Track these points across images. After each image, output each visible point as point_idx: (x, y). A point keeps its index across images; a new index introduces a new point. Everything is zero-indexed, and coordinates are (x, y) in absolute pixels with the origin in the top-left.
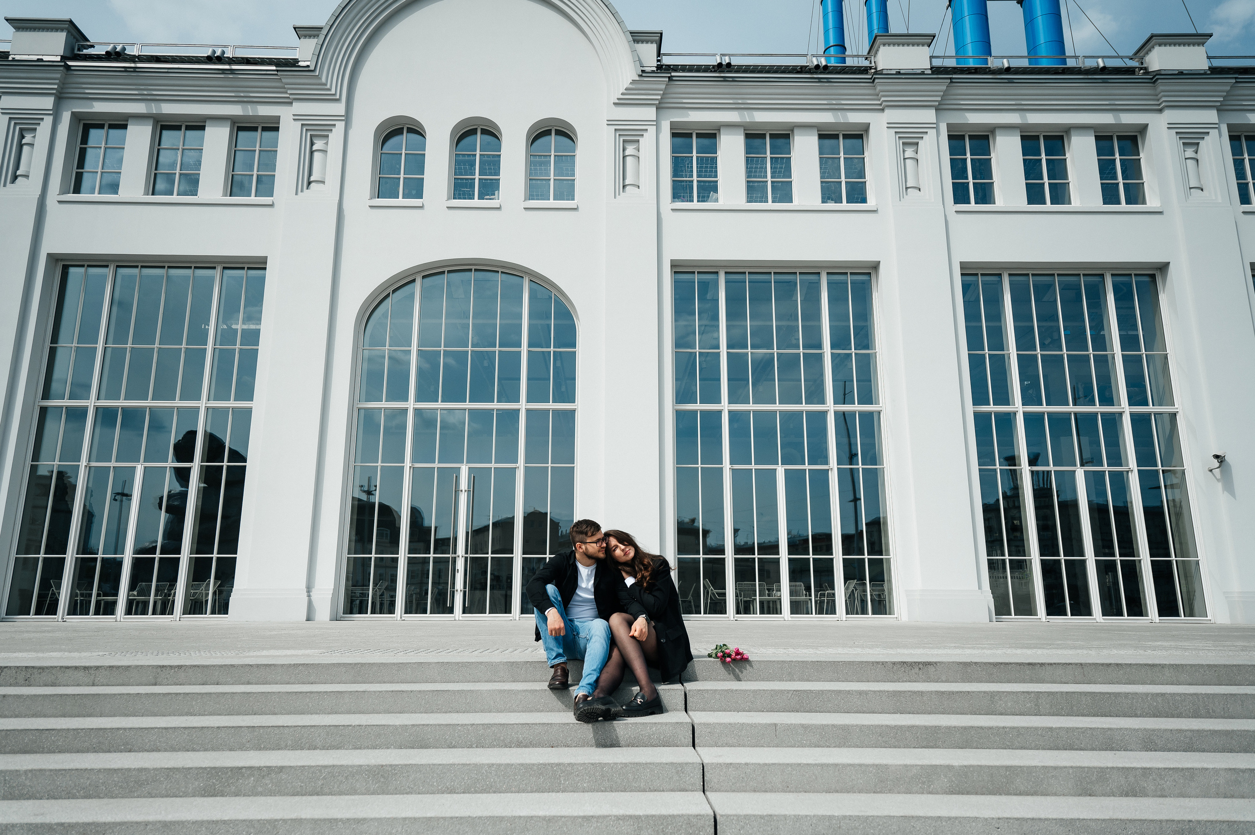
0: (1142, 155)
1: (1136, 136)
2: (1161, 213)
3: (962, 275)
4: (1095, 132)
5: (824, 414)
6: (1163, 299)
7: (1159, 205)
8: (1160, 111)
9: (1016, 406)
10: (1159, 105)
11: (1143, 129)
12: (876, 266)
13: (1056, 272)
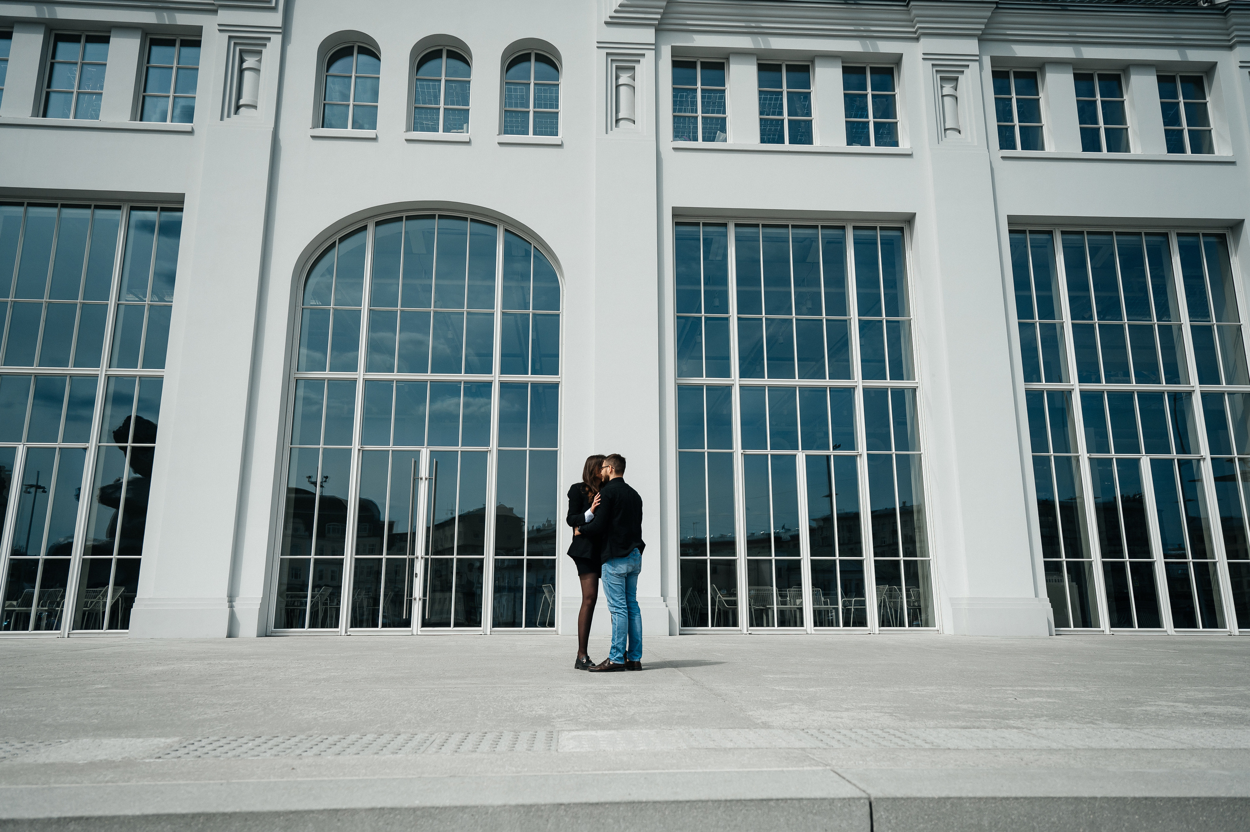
0: (1208, 99)
1: (1201, 77)
2: (1233, 163)
3: (1011, 232)
4: (1157, 71)
5: (851, 390)
6: (1235, 263)
7: (1231, 154)
8: (1231, 48)
9: (1071, 383)
10: (1229, 41)
11: (1211, 68)
12: (910, 219)
13: (1114, 230)
